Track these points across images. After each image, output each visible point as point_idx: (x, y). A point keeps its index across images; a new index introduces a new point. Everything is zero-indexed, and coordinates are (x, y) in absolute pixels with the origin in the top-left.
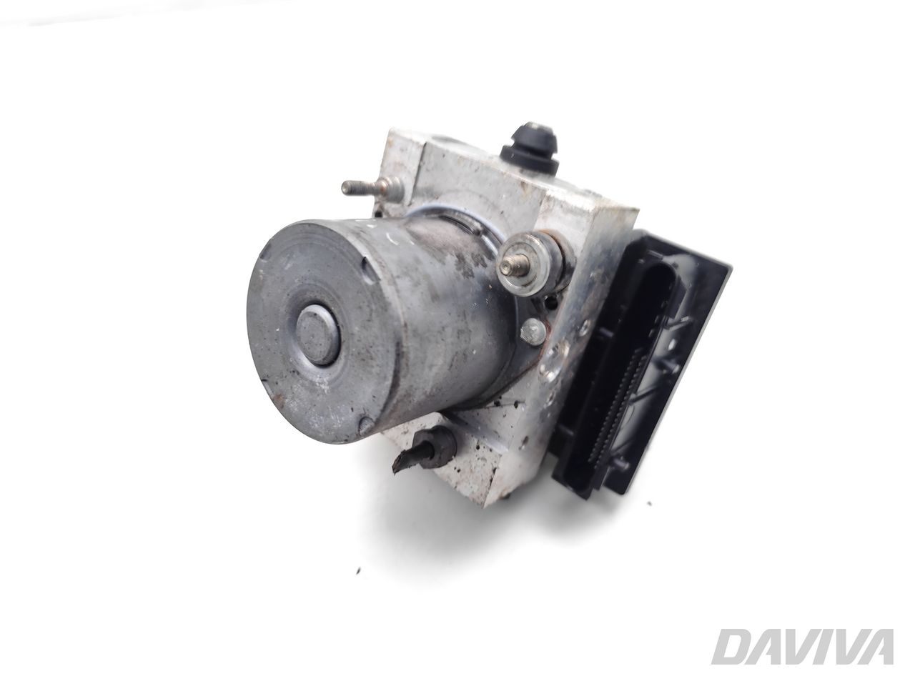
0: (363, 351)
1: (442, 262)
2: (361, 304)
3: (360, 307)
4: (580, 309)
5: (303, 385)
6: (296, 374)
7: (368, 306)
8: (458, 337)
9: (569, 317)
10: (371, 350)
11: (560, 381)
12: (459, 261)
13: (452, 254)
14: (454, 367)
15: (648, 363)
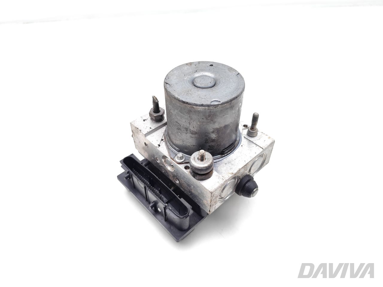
0: (191, 92)
1: (213, 132)
2: (206, 97)
3: (205, 96)
4: (182, 179)
5: (190, 72)
6: (195, 71)
7: (205, 98)
8: (185, 128)
9: (181, 173)
10: (190, 94)
11: (162, 165)
12: (212, 140)
13: (215, 137)
14: (177, 123)
15: (157, 198)
